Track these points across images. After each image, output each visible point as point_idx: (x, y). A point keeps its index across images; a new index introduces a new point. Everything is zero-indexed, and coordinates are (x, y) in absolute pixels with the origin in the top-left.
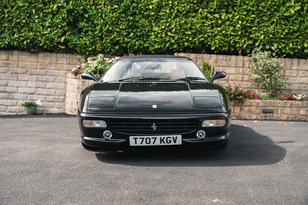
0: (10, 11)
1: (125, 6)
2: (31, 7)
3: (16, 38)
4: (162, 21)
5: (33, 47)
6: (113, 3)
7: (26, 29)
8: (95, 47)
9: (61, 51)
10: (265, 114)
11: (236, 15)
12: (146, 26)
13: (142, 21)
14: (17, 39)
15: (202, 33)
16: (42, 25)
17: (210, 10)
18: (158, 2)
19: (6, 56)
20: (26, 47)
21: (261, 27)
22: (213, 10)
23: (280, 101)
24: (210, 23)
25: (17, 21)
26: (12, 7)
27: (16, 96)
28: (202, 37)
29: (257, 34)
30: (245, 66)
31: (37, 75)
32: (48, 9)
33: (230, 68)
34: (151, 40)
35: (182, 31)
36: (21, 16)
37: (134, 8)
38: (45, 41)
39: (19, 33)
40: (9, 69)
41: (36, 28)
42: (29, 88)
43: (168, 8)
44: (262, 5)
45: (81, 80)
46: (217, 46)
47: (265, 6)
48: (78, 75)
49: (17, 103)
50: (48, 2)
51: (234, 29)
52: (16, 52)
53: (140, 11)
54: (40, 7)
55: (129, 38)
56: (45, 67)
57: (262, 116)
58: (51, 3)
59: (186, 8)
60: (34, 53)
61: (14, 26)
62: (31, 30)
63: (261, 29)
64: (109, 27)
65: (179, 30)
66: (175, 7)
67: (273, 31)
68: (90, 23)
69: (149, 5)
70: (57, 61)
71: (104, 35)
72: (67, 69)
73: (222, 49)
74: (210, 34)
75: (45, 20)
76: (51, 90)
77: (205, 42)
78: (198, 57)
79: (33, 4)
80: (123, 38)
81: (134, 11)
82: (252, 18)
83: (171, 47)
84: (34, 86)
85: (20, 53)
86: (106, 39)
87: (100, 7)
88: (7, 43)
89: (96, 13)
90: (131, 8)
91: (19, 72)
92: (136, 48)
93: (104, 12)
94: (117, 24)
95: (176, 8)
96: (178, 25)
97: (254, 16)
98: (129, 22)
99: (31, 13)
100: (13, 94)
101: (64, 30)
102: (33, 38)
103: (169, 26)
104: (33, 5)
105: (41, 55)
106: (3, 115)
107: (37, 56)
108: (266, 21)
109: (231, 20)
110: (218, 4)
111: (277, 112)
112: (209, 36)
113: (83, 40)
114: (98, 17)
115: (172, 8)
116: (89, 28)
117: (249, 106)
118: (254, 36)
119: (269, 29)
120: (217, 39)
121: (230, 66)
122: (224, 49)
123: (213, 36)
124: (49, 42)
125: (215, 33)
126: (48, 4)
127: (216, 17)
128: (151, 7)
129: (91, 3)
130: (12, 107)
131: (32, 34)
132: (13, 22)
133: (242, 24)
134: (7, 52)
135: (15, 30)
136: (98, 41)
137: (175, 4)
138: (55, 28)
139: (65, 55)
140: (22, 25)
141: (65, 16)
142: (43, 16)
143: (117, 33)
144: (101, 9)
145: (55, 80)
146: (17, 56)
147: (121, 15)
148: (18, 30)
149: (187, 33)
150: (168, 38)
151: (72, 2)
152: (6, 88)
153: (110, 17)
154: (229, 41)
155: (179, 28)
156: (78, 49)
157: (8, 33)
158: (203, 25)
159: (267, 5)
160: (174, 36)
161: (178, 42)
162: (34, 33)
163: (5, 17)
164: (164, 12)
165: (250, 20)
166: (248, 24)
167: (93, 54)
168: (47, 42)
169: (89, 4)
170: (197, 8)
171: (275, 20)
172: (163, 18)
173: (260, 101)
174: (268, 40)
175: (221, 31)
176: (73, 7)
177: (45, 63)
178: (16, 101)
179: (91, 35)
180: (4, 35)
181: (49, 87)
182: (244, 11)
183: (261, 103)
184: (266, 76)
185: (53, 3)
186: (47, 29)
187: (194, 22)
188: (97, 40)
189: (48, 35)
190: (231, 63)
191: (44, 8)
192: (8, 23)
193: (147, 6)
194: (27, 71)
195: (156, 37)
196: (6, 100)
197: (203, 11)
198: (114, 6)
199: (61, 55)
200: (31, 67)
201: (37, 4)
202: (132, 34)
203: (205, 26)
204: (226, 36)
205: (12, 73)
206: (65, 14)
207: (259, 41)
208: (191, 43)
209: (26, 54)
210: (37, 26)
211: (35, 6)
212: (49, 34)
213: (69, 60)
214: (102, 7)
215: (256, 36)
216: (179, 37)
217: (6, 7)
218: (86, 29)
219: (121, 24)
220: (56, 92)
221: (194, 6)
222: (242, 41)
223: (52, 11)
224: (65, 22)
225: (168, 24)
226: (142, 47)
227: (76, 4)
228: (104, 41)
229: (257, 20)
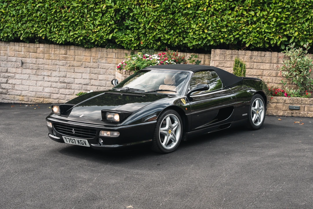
0: (67, 11)
1: (166, 5)
2: (84, 8)
3: (71, 35)
4: (200, 19)
5: (86, 43)
6: (155, 2)
7: (79, 27)
8: (140, 44)
9: (110, 46)
10: (292, 111)
11: (270, 12)
12: (185, 23)
13: (181, 19)
14: (72, 37)
15: (238, 30)
16: (93, 24)
17: (246, 7)
18: (196, 1)
19: (65, 51)
20: (80, 43)
21: (295, 24)
22: (248, 8)
23: (308, 99)
24: (245, 20)
25: (72, 20)
26: (68, 7)
27: (73, 86)
28: (238, 34)
29: (291, 31)
30: (280, 62)
31: (90, 68)
32: (98, 8)
33: (265, 64)
34: (189, 37)
35: (218, 28)
36: (76, 15)
37: (174, 7)
38: (96, 38)
39: (74, 30)
40: (67, 62)
41: (88, 26)
42: (84, 80)
43: (205, 7)
44: (297, 2)
45: (124, 75)
46: (252, 43)
47: (300, 3)
48: (122, 70)
49: (74, 92)
50: (98, 2)
51: (268, 26)
52: (72, 47)
53: (180, 10)
54: (92, 7)
55: (170, 35)
56: (97, 61)
57: (288, 113)
58: (101, 3)
59: (222, 6)
60: (87, 48)
61: (70, 25)
62: (84, 28)
63: (296, 26)
64: (152, 25)
65: (215, 27)
66: (212, 5)
67: (308, 28)
68: (135, 21)
69: (187, 4)
70: (107, 55)
71: (148, 32)
72: (116, 63)
73: (257, 45)
74: (245, 31)
75: (96, 19)
76: (102, 81)
77: (240, 39)
78: (233, 53)
79: (86, 4)
80: (164, 35)
81: (174, 10)
82: (286, 15)
83: (208, 43)
84: (88, 77)
85: (76, 48)
86: (150, 36)
87: (143, 6)
88: (64, 40)
89: (140, 11)
90: (171, 7)
91: (75, 65)
92: (176, 44)
93: (147, 11)
94: (159, 22)
95: (212, 7)
96: (215, 22)
97: (289, 13)
98: (170, 20)
99: (84, 12)
100: (71, 85)
101: (112, 28)
102: (85, 35)
103: (206, 23)
104: (86, 6)
105: (94, 50)
106: (62, 103)
107: (91, 50)
108: (301, 18)
109: (266, 17)
110: (253, 2)
111: (304, 109)
112: (244, 33)
113: (129, 36)
114: (141, 16)
115: (209, 6)
116: (134, 25)
117: (276, 103)
118: (288, 32)
119: (304, 26)
120: (251, 37)
121: (264, 62)
122: (258, 46)
123: (248, 33)
124: (99, 38)
125: (250, 31)
126: (98, 3)
127: (251, 15)
128: (189, 6)
129: (136, 2)
130: (70, 96)
131: (84, 31)
132: (69, 21)
133: (276, 21)
134: (66, 47)
135: (70, 28)
136: (142, 38)
137: (212, 2)
138: (104, 26)
139: (114, 50)
140: (76, 23)
141: (113, 15)
142: (94, 15)
143: (158, 31)
144: (144, 8)
145: (106, 73)
146: (74, 51)
147: (162, 13)
148: (73, 28)
149: (223, 30)
150: (205, 35)
151: (119, 2)
152: (65, 79)
153: (153, 15)
154: (264, 37)
155: (215, 25)
156: (124, 45)
157: (65, 31)
158: (238, 22)
159: (302, 3)
160: (211, 33)
161: (214, 38)
162: (86, 31)
163: (62, 16)
164: (201, 10)
165: (284, 17)
166: (283, 22)
167: (138, 49)
168: (97, 39)
169: (134, 3)
170: (233, 6)
171: (310, 18)
172: (201, 16)
173: (287, 98)
174: (303, 37)
175: (255, 28)
176: (120, 7)
177: (97, 57)
178: (73, 91)
179: (136, 33)
180: (62, 32)
181: (101, 79)
182: (280, 8)
183: (288, 100)
184: (295, 73)
185: (103, 3)
186: (97, 27)
187: (230, 19)
188: (141, 36)
189: (98, 33)
190: (265, 59)
191: (94, 8)
192: (65, 22)
193: (186, 5)
194: (82, 64)
195: (194, 33)
196: (65, 90)
197: (239, 9)
198: (156, 5)
199: (111, 50)
200: (86, 61)
201: (89, 4)
202: (172, 31)
203: (241, 23)
204: (260, 33)
205: (69, 66)
206: (113, 13)
207: (293, 38)
208: (227, 40)
209: (81, 49)
210: (89, 25)
211: (87, 6)
212: (99, 31)
213: (118, 55)
214: (145, 6)
215: (291, 33)
216: (215, 34)
217: (63, 7)
218: (132, 26)
219: (162, 22)
220: (106, 83)
221: (230, 4)
222: (276, 38)
223: (102, 10)
224: (114, 20)
225: (205, 22)
226: (182, 44)
227: (122, 4)
228: (147, 38)
229: (291, 17)
